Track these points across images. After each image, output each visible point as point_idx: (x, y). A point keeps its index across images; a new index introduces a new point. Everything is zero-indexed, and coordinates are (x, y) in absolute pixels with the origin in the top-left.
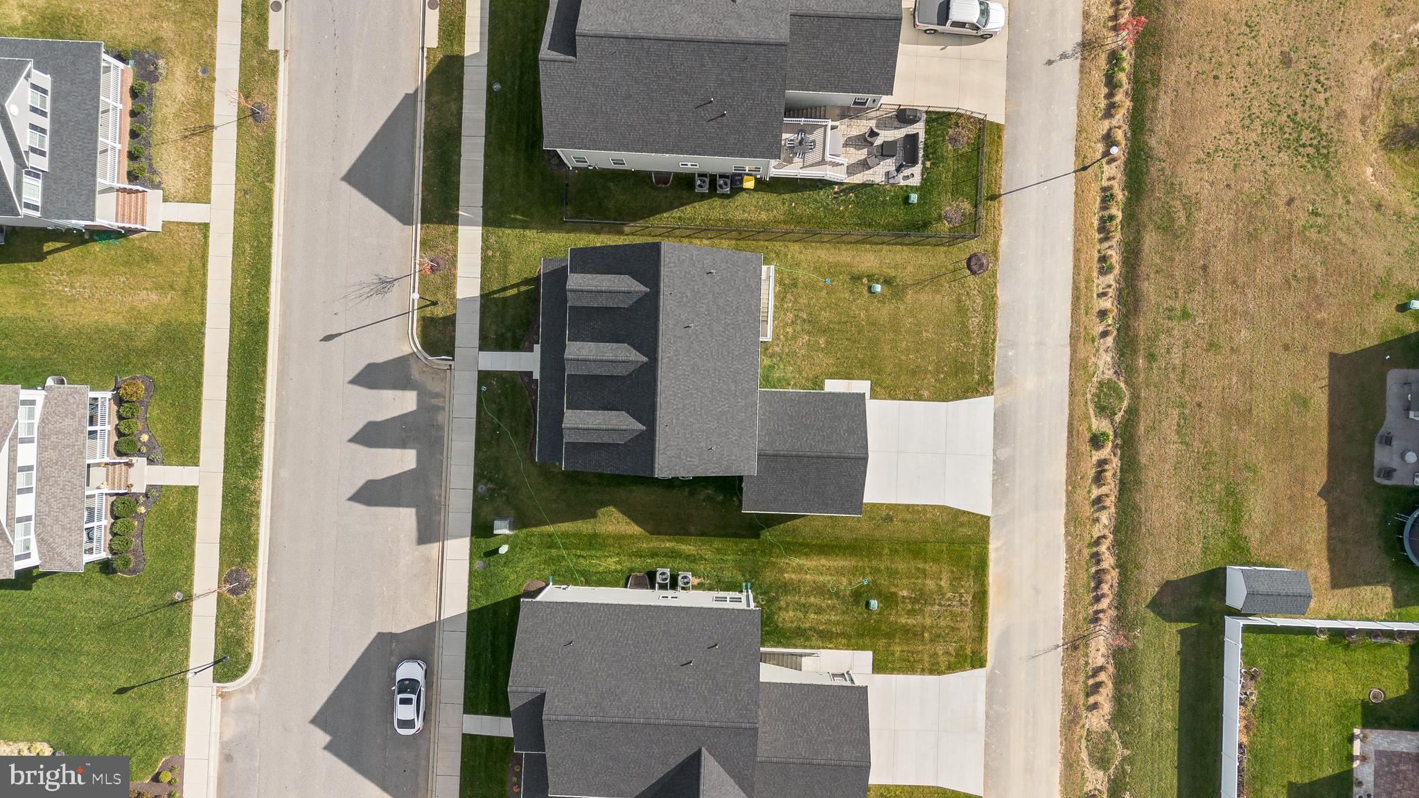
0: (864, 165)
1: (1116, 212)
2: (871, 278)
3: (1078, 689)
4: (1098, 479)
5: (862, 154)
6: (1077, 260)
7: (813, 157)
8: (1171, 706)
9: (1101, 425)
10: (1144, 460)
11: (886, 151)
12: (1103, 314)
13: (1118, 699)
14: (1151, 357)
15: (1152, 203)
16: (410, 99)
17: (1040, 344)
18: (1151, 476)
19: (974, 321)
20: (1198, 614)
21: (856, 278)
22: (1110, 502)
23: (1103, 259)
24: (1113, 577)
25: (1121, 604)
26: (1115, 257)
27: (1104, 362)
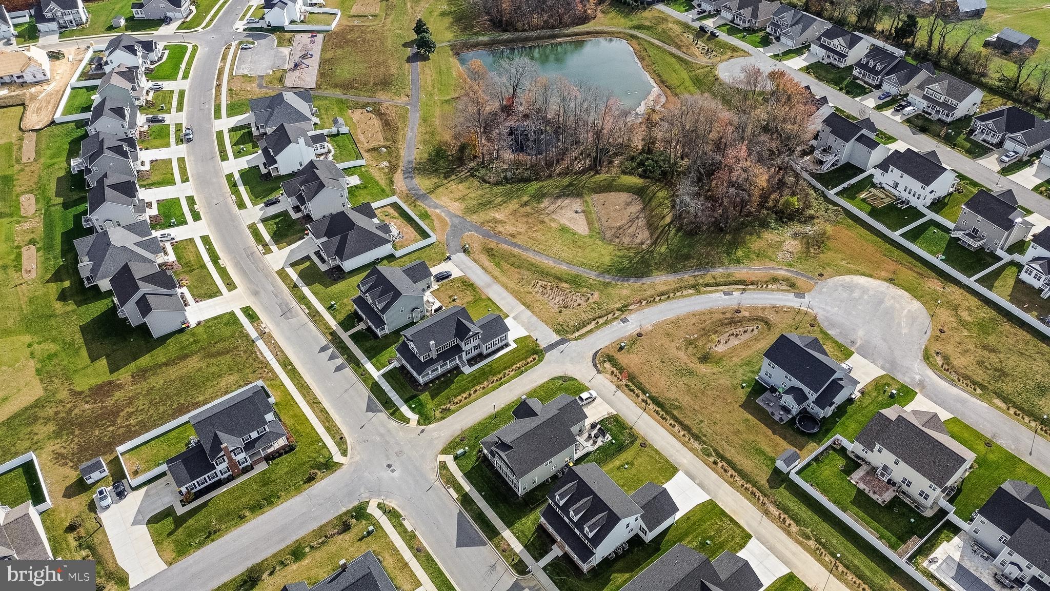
0: (595, 442)
1: (662, 413)
2: (622, 466)
3: (780, 523)
4: (725, 471)
5: (592, 441)
6: (665, 428)
7: (581, 447)
8: (804, 508)
9: (712, 459)
10: (730, 458)
11: (596, 437)
12: (684, 435)
13: (792, 518)
14: (705, 436)
15: (668, 406)
16: (460, 513)
17: (677, 451)
18: (735, 460)
19: (657, 457)
20: (783, 481)
21: (619, 468)
22: (734, 474)
23: (671, 424)
24: (755, 490)
25: (765, 495)
26: (673, 422)
27: (696, 445)
